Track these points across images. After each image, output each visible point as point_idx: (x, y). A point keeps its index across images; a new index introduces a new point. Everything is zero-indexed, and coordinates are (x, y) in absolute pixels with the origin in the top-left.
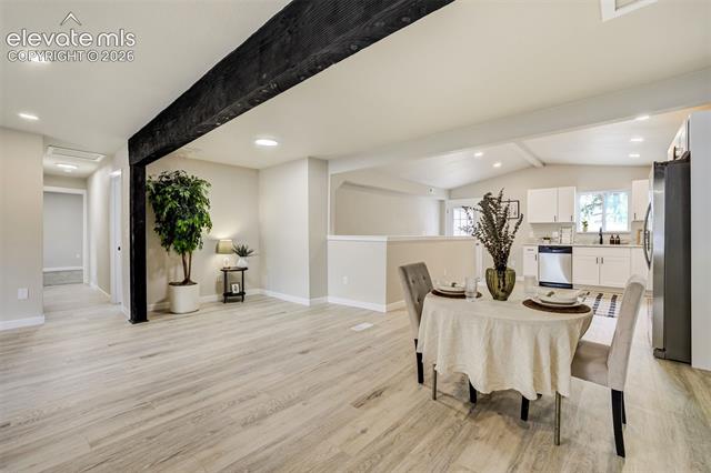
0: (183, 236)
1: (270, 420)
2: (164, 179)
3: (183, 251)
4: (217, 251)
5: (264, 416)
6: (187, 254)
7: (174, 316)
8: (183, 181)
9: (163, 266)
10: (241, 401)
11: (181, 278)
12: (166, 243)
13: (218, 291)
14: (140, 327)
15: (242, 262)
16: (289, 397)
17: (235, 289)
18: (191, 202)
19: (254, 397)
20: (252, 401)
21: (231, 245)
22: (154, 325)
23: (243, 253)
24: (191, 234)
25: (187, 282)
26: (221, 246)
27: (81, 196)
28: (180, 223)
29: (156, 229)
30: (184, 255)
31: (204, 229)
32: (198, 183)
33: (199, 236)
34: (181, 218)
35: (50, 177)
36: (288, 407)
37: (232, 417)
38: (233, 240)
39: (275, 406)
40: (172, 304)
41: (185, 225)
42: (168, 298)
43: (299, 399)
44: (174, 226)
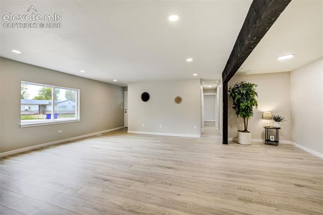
0: (244, 110)
1: (251, 204)
2: (236, 86)
3: (244, 117)
4: (263, 118)
5: (250, 201)
6: (246, 119)
7: (238, 145)
8: (244, 86)
9: (236, 123)
10: (244, 189)
11: (243, 129)
12: (238, 113)
13: (262, 138)
14: (225, 146)
15: (276, 125)
16: (270, 202)
17: (272, 138)
18: (247, 94)
19: (252, 191)
20: (249, 192)
21: (270, 115)
22: (230, 147)
23: (277, 119)
24: (247, 110)
25: (245, 131)
26: (264, 115)
27: (215, 95)
28: (241, 104)
29: (233, 107)
30: (244, 118)
31: (254, 107)
32: (251, 86)
33: (252, 110)
34: (242, 103)
35: (205, 90)
36: (266, 205)
37: (236, 193)
38: (272, 112)
39: (258, 201)
40: (238, 140)
41: (244, 105)
42: (237, 137)
43: (275, 206)
44: (239, 106)
